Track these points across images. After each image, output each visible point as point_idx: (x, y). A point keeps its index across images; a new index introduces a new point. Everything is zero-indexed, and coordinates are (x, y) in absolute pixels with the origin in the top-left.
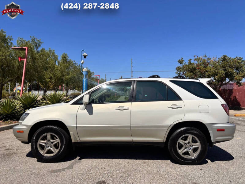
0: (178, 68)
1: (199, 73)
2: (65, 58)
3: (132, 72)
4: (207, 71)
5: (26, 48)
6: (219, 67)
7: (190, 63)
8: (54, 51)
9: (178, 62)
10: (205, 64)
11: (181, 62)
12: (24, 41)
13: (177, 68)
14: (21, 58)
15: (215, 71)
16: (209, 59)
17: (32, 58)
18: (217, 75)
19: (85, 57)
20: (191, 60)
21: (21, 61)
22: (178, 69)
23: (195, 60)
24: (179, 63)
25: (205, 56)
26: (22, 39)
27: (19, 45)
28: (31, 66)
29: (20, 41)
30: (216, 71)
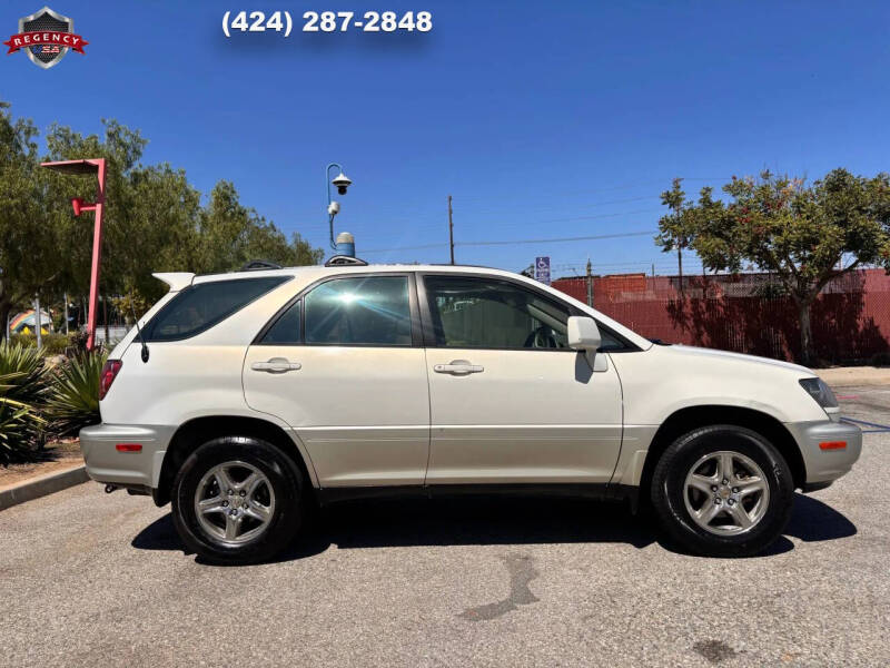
0: (668, 221)
1: (747, 239)
2: (225, 198)
3: (452, 246)
4: (778, 231)
5: (98, 162)
6: (820, 212)
7: (706, 202)
8: (183, 173)
9: (662, 201)
10: (769, 205)
11: (672, 200)
12: (74, 137)
13: (662, 222)
14: (81, 203)
15: (809, 230)
16: (782, 185)
17: (118, 204)
18: (816, 242)
19: (342, 188)
20: (708, 190)
21: (81, 212)
22: (666, 224)
23: (728, 188)
24: (664, 203)
25: (766, 176)
26: (67, 131)
27: (59, 156)
28: (115, 232)
29: (59, 140)
30: (813, 227)
